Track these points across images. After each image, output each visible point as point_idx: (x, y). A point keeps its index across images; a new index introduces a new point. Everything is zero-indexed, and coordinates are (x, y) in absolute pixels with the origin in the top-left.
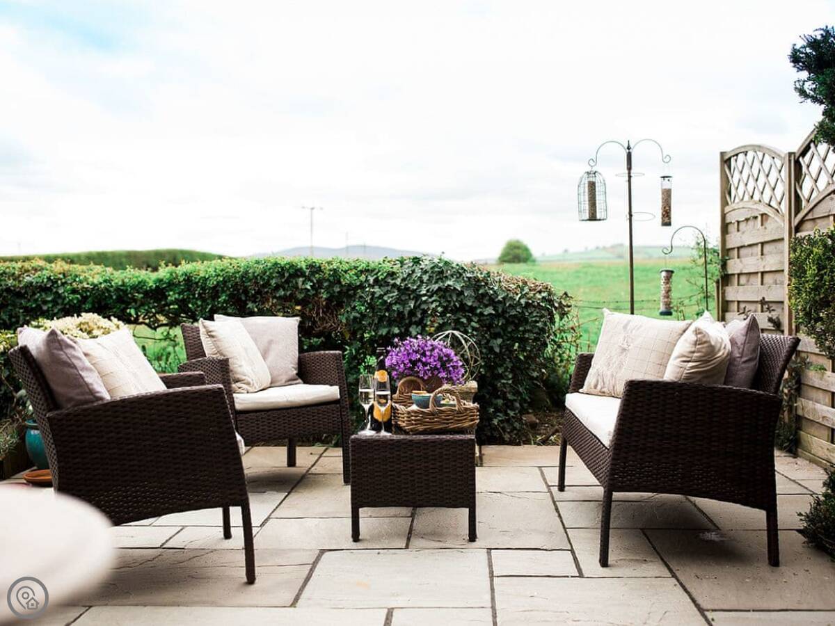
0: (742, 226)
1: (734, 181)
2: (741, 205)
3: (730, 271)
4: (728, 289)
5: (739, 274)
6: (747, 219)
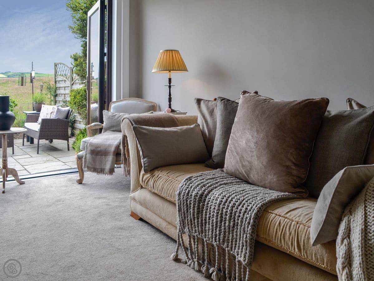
0: (60, 82)
1: (58, 70)
2: (60, 77)
3: (57, 93)
4: (56, 97)
5: (59, 94)
6: (61, 81)
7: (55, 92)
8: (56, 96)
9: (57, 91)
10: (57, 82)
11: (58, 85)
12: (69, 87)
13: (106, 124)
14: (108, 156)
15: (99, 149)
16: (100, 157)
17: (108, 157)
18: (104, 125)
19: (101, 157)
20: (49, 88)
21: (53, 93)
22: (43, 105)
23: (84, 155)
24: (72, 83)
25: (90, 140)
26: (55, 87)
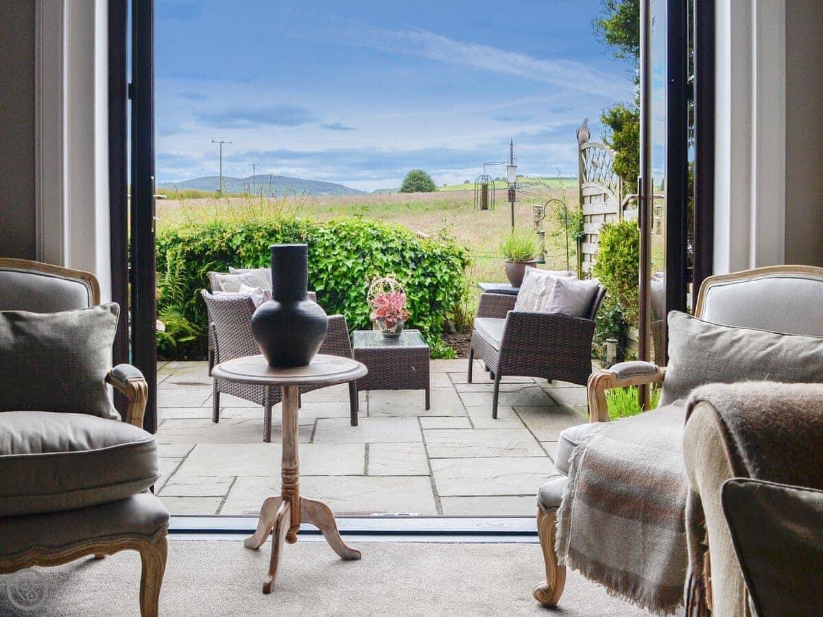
0: (593, 200)
1: (588, 165)
2: (592, 184)
3: (586, 232)
4: (584, 245)
5: (591, 235)
6: (596, 195)
7: (581, 228)
8: (582, 239)
9: (585, 226)
10: (587, 200)
11: (588, 209)
12: (615, 213)
13: (678, 371)
14: (655, 523)
15: (622, 487)
16: (621, 520)
17: (657, 530)
18: (669, 371)
19: (627, 525)
20: (565, 219)
21: (573, 231)
22: (527, 268)
23: (563, 497)
24: (623, 203)
25: (590, 438)
26: (581, 213)
